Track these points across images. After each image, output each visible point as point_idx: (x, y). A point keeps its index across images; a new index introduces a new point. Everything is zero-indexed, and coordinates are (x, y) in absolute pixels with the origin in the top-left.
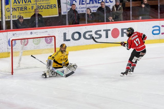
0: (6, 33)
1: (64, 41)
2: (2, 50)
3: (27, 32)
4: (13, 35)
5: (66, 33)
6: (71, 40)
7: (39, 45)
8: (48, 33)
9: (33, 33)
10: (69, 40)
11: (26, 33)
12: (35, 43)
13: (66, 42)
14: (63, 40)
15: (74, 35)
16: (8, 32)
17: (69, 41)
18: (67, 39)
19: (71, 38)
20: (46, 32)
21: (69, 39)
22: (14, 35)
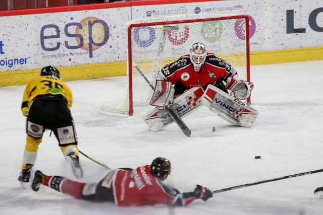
0: (128, 9)
1: (287, 33)
2: (117, 56)
3: (186, 8)
4: (148, 16)
5: (293, 10)
6: (309, 29)
7: (217, 43)
8: (243, 10)
9: (201, 9)
10: (302, 31)
11: (181, 9)
12: (208, 36)
13: (295, 34)
14: (285, 29)
15: (316, 16)
16: (133, 7)
17: (302, 34)
18: (295, 27)
19: (308, 25)
20: (237, 7)
21: (303, 27)
22: (150, 15)
